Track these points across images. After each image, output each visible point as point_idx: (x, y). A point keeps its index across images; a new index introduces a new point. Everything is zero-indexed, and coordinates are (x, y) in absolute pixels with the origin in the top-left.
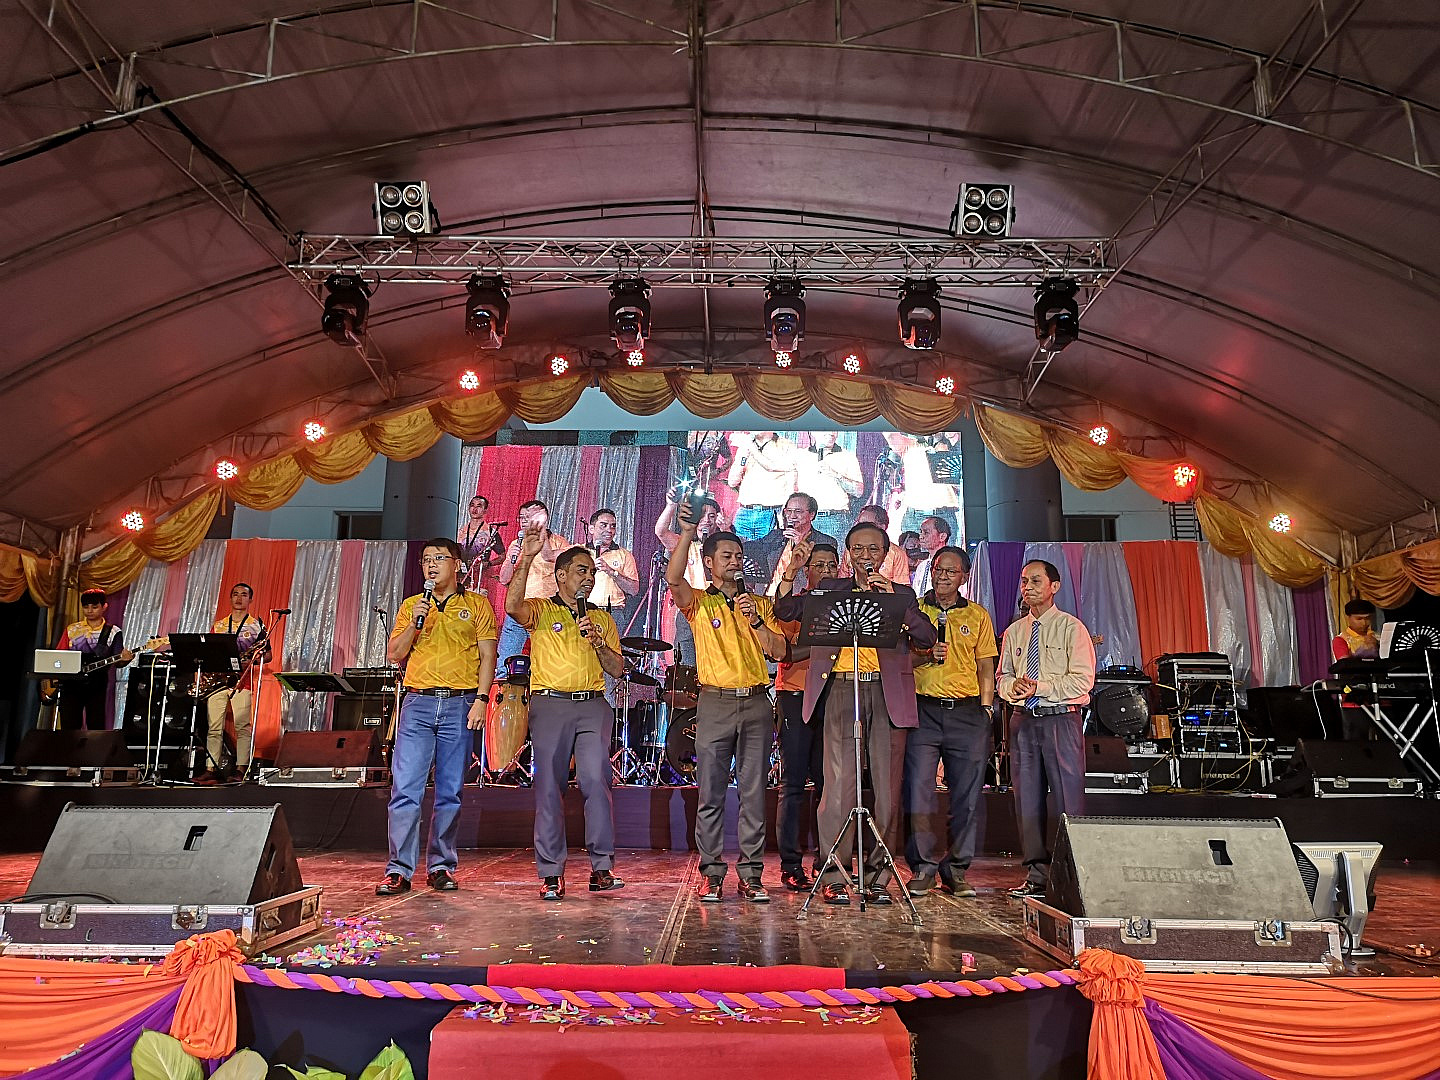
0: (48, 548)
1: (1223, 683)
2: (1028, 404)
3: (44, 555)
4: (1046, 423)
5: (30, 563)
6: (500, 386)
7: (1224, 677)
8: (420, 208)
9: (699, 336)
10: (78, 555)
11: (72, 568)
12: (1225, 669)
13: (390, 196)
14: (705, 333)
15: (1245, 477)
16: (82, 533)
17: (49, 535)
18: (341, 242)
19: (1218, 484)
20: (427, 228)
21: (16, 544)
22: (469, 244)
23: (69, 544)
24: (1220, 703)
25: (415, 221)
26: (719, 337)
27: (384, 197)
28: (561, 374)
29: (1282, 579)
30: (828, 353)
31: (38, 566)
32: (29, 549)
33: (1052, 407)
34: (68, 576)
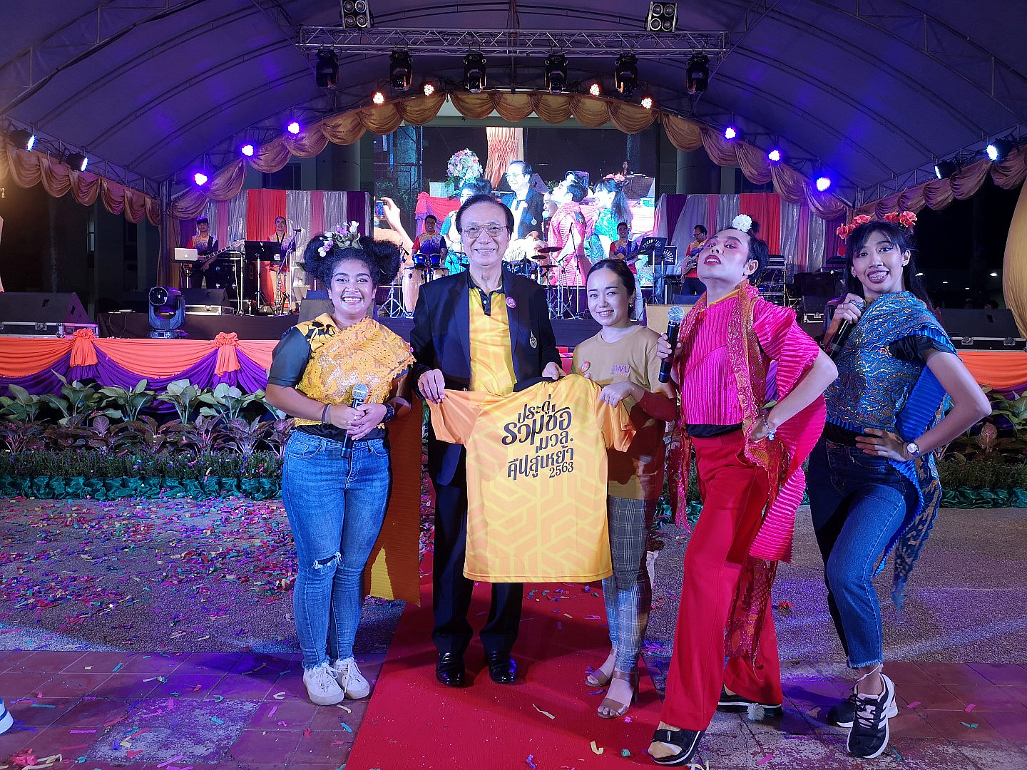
0: (156, 195)
1: (780, 271)
2: (693, 113)
3: (154, 198)
4: (702, 126)
5: (148, 201)
6: (396, 101)
7: (781, 267)
8: (365, 14)
9: (508, 71)
10: (170, 196)
11: (167, 204)
12: (782, 263)
13: (348, 6)
14: (511, 70)
15: (809, 156)
16: (170, 185)
17: (155, 186)
18: (321, 30)
19: (794, 161)
20: (368, 24)
21: (143, 192)
22: (389, 32)
23: (164, 191)
24: (777, 281)
25: (362, 21)
26: (520, 71)
27: (345, 7)
28: (430, 95)
29: (822, 215)
30: (583, 81)
31: (152, 204)
32: (147, 194)
33: (707, 115)
34: (167, 208)
